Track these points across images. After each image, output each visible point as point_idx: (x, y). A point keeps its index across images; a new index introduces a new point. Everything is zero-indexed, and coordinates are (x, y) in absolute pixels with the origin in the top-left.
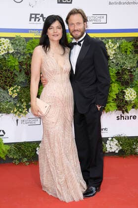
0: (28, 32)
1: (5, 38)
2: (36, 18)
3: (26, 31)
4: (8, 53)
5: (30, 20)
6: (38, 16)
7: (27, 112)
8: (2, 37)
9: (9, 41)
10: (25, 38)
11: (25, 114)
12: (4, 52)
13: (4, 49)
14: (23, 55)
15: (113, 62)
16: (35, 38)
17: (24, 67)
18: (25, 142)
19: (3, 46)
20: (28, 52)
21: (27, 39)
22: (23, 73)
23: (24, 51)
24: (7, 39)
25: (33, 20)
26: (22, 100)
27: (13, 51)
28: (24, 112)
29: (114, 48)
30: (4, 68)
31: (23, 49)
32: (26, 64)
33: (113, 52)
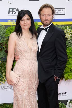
0: (7, 22)
2: (13, 11)
3: (6, 21)
5: (9, 13)
6: (14, 10)
7: (6, 80)
10: (5, 26)
11: (5, 82)
14: (3, 38)
15: (70, 43)
16: (13, 26)
17: (4, 46)
18: (3, 104)
20: (7, 36)
21: (7, 27)
22: (3, 51)
23: (4, 35)
25: (11, 13)
26: (2, 71)
28: (3, 80)
29: (71, 32)
31: (4, 34)
32: (5, 44)
33: (70, 35)
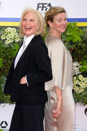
1: (12, 27)
4: (14, 42)
8: (9, 27)
9: (15, 30)
12: (11, 41)
13: (10, 38)
19: (9, 35)
24: (13, 29)
27: (19, 40)
30: (10, 57)
